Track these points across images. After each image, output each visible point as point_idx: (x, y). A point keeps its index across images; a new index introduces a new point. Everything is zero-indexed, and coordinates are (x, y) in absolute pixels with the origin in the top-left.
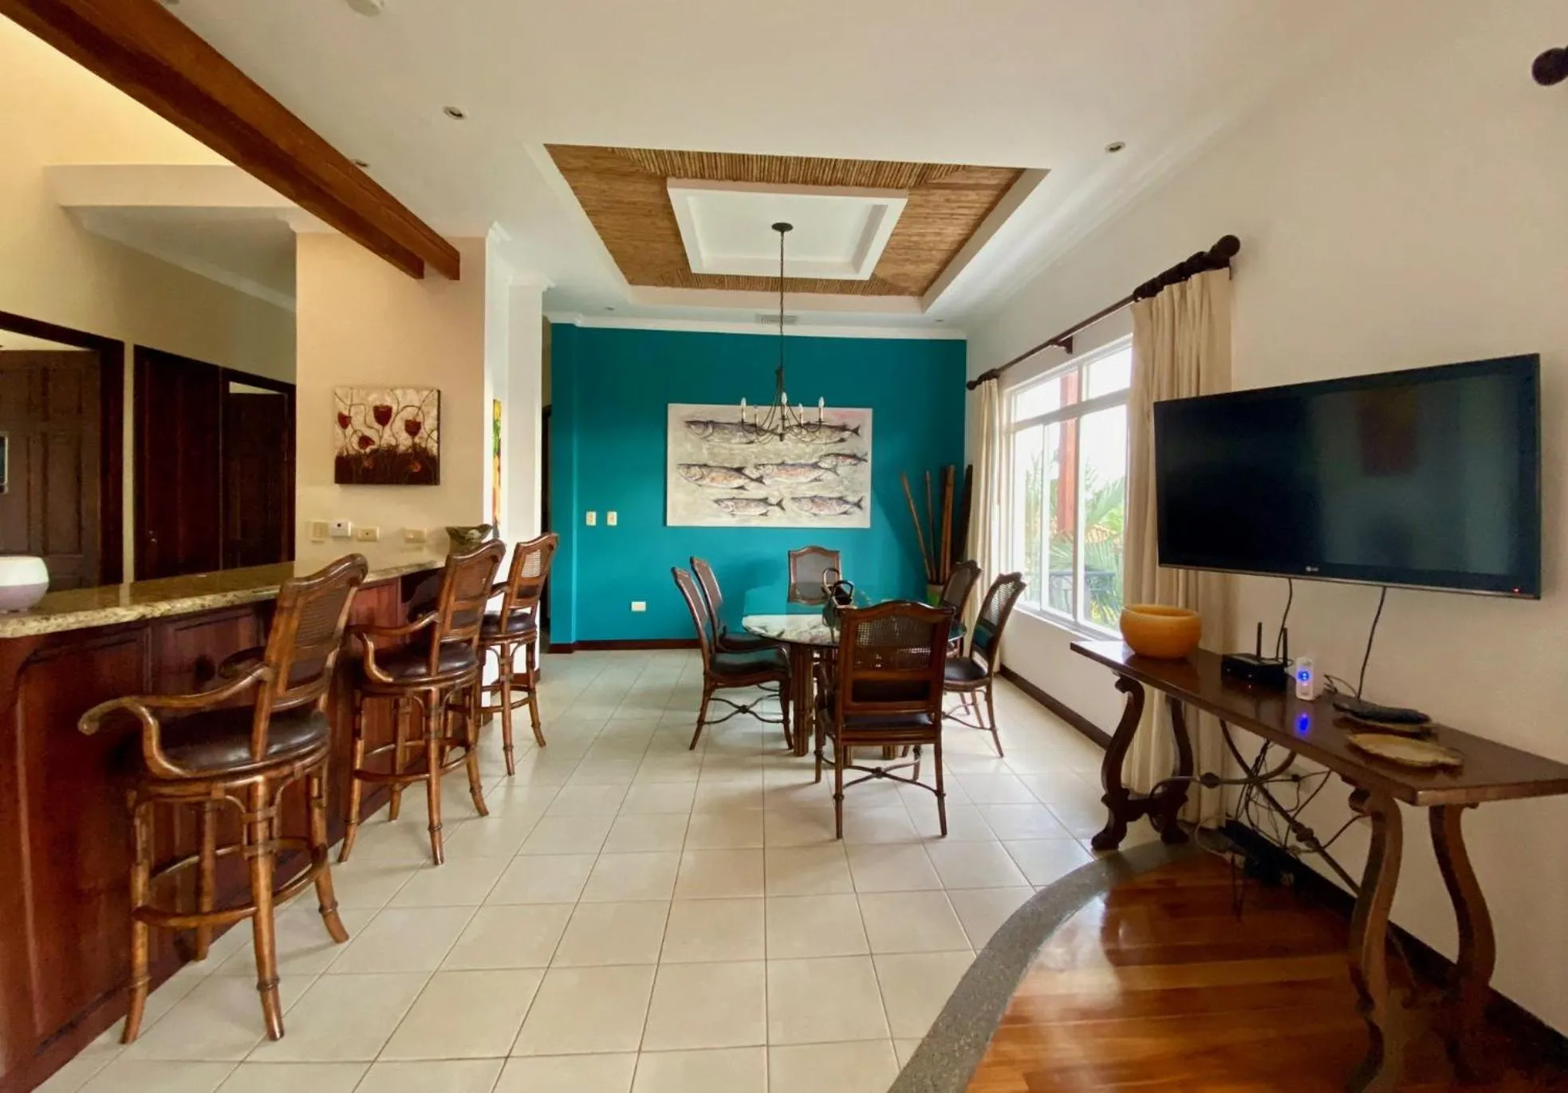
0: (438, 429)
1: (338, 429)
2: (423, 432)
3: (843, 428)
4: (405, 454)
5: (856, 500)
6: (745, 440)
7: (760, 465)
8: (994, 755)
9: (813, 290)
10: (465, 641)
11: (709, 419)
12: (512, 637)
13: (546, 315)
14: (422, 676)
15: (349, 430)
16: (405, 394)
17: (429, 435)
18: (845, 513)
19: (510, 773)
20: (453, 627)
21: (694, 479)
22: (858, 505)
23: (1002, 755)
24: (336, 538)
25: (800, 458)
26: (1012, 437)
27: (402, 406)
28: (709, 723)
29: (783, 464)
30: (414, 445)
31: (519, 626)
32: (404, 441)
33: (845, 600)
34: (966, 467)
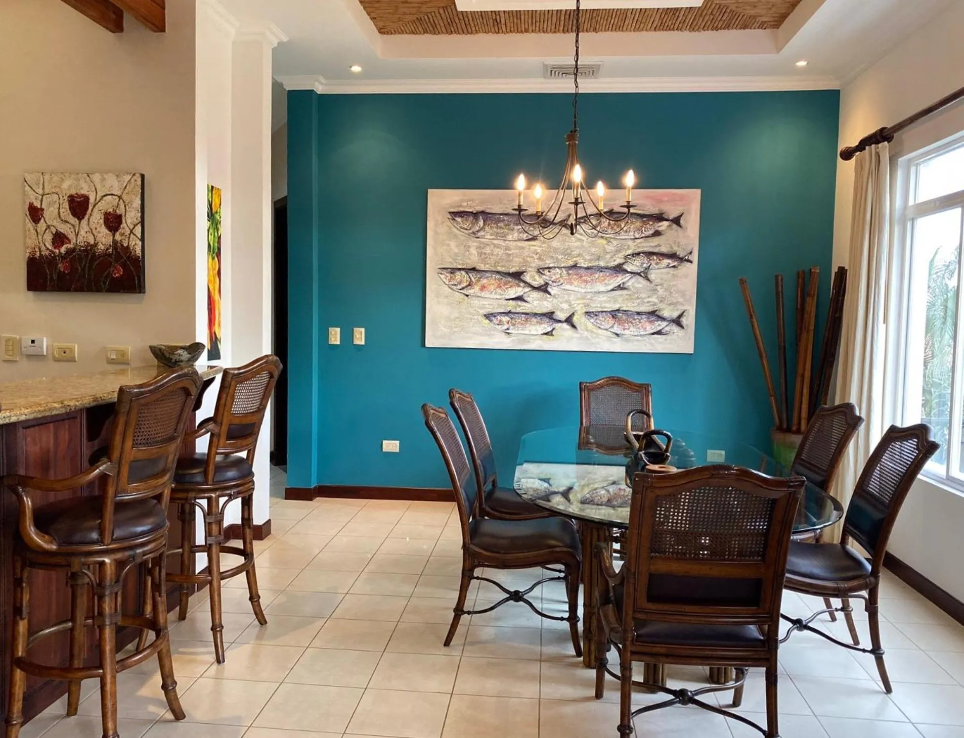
0: (142, 222)
1: (30, 225)
2: (125, 227)
3: (659, 218)
4: (105, 255)
5: (675, 315)
6: (525, 236)
7: (544, 269)
8: (878, 689)
9: (620, 28)
10: (154, 498)
11: (480, 209)
12: (222, 489)
13: (279, 79)
14: (94, 543)
15: (42, 225)
16: (103, 180)
17: (131, 232)
18: (659, 333)
19: (220, 660)
20: (131, 480)
21: (459, 287)
22: (677, 322)
23: (888, 690)
24: (30, 356)
25: (598, 259)
26: (909, 224)
27: (100, 194)
28: (469, 613)
29: (575, 266)
30: (115, 242)
31: (231, 474)
32: (104, 239)
33: (659, 457)
34: (835, 269)
